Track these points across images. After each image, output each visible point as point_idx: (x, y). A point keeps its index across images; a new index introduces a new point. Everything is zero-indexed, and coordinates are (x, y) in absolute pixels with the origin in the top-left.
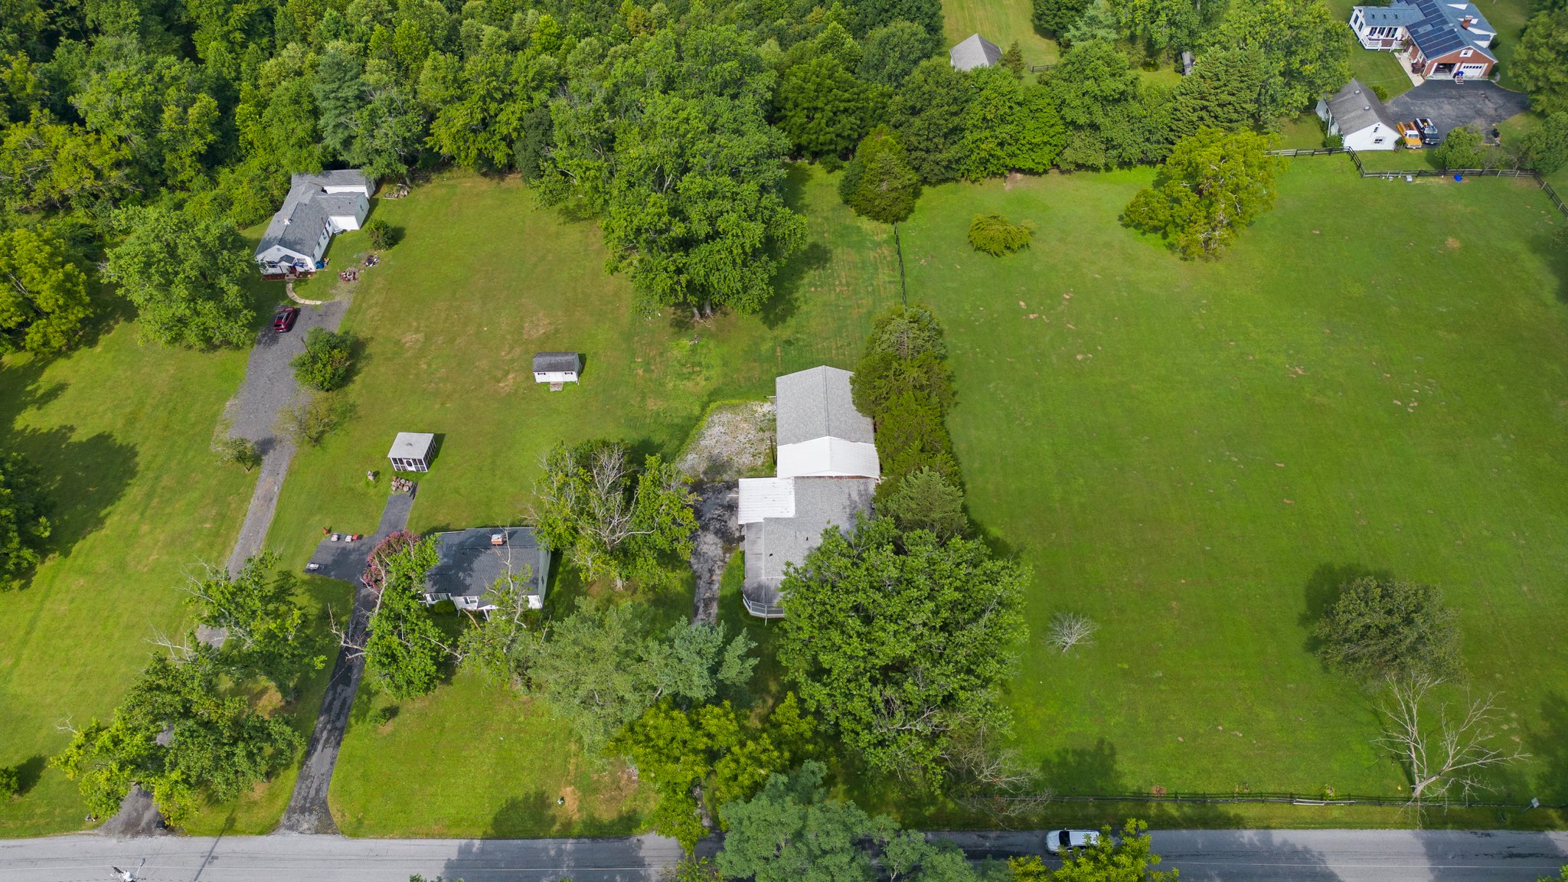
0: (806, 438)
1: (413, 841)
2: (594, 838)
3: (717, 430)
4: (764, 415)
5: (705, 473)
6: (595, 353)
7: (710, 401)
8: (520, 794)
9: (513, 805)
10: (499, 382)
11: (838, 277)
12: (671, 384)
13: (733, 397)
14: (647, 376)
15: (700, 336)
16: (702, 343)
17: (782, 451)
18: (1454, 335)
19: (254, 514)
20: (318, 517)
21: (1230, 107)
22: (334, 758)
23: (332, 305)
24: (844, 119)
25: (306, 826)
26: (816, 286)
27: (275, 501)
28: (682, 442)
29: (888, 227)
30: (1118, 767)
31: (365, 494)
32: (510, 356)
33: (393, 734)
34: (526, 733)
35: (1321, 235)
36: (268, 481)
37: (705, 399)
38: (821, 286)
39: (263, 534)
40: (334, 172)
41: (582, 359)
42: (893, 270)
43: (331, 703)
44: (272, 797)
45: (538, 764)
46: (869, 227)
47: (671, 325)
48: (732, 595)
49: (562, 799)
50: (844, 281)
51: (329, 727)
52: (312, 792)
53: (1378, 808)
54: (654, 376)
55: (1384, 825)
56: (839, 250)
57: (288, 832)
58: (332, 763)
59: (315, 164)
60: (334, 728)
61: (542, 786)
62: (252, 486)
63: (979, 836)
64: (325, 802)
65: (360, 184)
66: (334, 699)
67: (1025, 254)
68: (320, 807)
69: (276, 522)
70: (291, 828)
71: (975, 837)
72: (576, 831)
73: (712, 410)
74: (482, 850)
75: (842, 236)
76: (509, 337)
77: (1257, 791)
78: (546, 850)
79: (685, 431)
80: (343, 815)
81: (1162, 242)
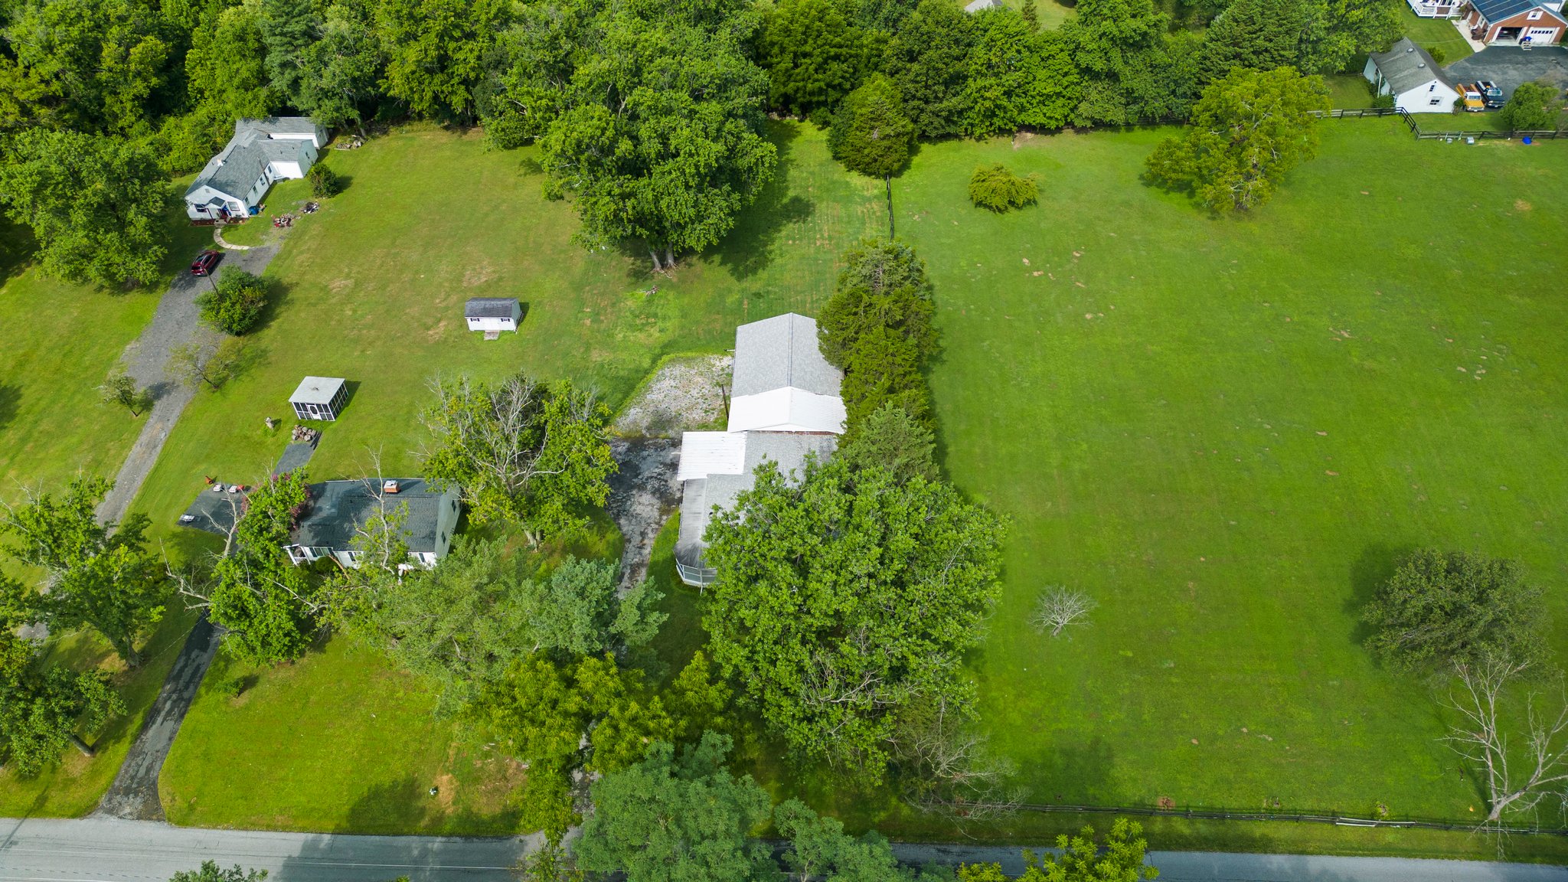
0: (764, 389)
1: (251, 834)
2: (467, 837)
3: (667, 383)
4: (723, 370)
5: (648, 429)
6: (540, 303)
7: (663, 354)
8: (386, 780)
9: (376, 794)
10: (428, 329)
11: (821, 230)
12: (621, 335)
13: (690, 349)
14: (595, 326)
15: (660, 286)
16: (660, 294)
17: (735, 403)
18: (1528, 300)
19: (134, 461)
20: (203, 467)
21: (1267, 55)
22: (174, 732)
23: (261, 250)
24: (834, 66)
25: (127, 810)
26: (794, 240)
27: (159, 449)
28: (626, 395)
29: (881, 183)
30: (1115, 773)
31: (261, 443)
32: (444, 304)
33: (247, 708)
34: (403, 709)
35: (1371, 195)
36: (156, 427)
37: (657, 351)
38: (800, 239)
39: (139, 482)
40: (282, 119)
41: (524, 308)
42: (883, 225)
43: (182, 670)
44: (94, 774)
45: (413, 746)
46: (858, 183)
47: (628, 275)
48: (664, 561)
49: (436, 789)
50: (826, 235)
51: (174, 696)
52: (142, 771)
53: (1445, 834)
54: (603, 326)
55: (1452, 854)
56: (824, 204)
57: (106, 816)
58: (170, 739)
59: (260, 108)
60: (180, 699)
61: (414, 773)
62: (138, 432)
63: (939, 850)
64: (154, 784)
65: (308, 131)
66: (186, 666)
67: (1030, 212)
68: (148, 788)
69: (156, 470)
70: (111, 811)
71: (933, 851)
72: (448, 828)
73: (664, 363)
74: (331, 848)
75: (828, 190)
76: (446, 284)
77: (1290, 806)
78: (408, 849)
79: (629, 385)
80: (173, 799)
81: (1187, 201)
